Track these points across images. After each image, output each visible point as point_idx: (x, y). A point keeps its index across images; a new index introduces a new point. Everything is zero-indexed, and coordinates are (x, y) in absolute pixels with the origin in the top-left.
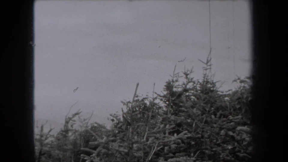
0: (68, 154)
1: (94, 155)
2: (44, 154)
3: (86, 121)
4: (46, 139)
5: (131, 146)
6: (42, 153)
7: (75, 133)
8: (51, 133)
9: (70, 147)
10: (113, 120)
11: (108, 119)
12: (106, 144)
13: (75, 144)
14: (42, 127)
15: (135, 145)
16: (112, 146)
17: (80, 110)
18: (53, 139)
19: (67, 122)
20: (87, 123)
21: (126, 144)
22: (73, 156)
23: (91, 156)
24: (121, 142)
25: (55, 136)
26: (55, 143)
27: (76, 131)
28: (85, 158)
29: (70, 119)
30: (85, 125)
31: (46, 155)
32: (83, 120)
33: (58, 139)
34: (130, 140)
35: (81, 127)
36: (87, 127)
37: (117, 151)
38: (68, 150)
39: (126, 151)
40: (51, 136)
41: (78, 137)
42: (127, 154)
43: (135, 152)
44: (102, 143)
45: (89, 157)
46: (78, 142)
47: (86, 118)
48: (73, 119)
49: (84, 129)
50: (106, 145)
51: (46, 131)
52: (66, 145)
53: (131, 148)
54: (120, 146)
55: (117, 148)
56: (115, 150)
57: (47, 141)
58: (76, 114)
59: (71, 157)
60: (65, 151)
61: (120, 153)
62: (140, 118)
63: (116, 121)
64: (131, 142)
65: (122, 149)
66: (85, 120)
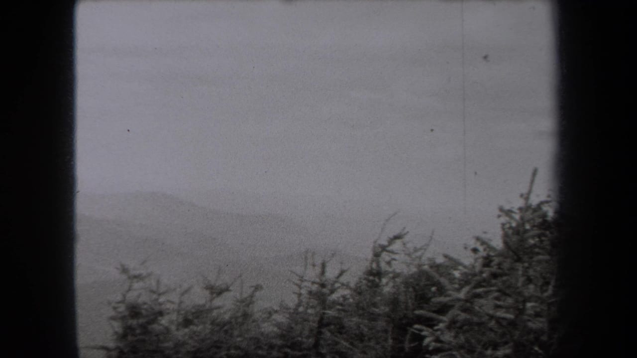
0: (381, 324)
1: (441, 325)
2: (328, 324)
3: (419, 254)
4: (332, 292)
5: (521, 307)
6: (325, 321)
7: (394, 278)
8: (343, 279)
9: (384, 309)
10: (475, 250)
11: (466, 248)
12: (466, 301)
13: (394, 302)
14: (324, 266)
15: (529, 305)
16: (480, 307)
17: (404, 228)
18: (347, 292)
19: (377, 255)
20: (420, 258)
21: (510, 301)
22: (390, 329)
23: (436, 328)
24: (497, 298)
25: (352, 285)
26: (351, 300)
27: (396, 275)
28: (424, 333)
29: (384, 248)
30: (416, 262)
31: (332, 327)
32: (412, 250)
33: (358, 291)
34: (520, 294)
35: (408, 265)
36: (420, 266)
37: (492, 317)
38: (379, 315)
39: (510, 316)
40: (343, 284)
41: (402, 289)
42: (512, 324)
43: (529, 320)
44: (459, 300)
45: (430, 330)
46: (402, 298)
47: (418, 246)
48: (390, 248)
49: (414, 270)
50: (468, 304)
51: (331, 273)
52: (375, 305)
53: (521, 312)
54: (497, 307)
55: (491, 312)
56: (488, 315)
57: (334, 296)
58: (397, 237)
59: (386, 331)
60: (373, 318)
61: (499, 320)
62: (535, 246)
63: (482, 253)
64: (521, 299)
65: (500, 314)
66: (416, 250)
